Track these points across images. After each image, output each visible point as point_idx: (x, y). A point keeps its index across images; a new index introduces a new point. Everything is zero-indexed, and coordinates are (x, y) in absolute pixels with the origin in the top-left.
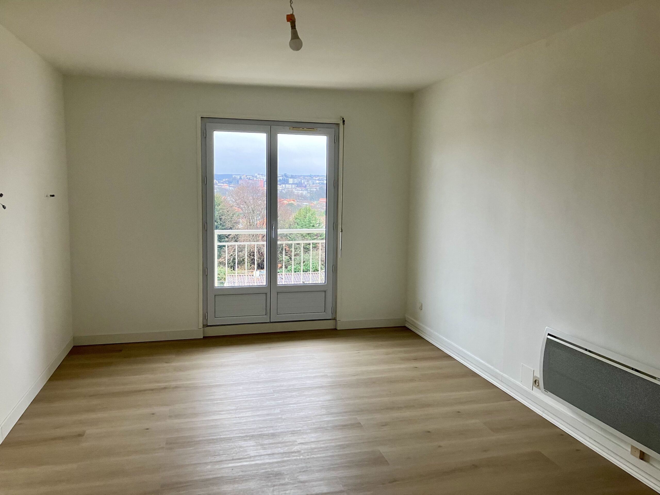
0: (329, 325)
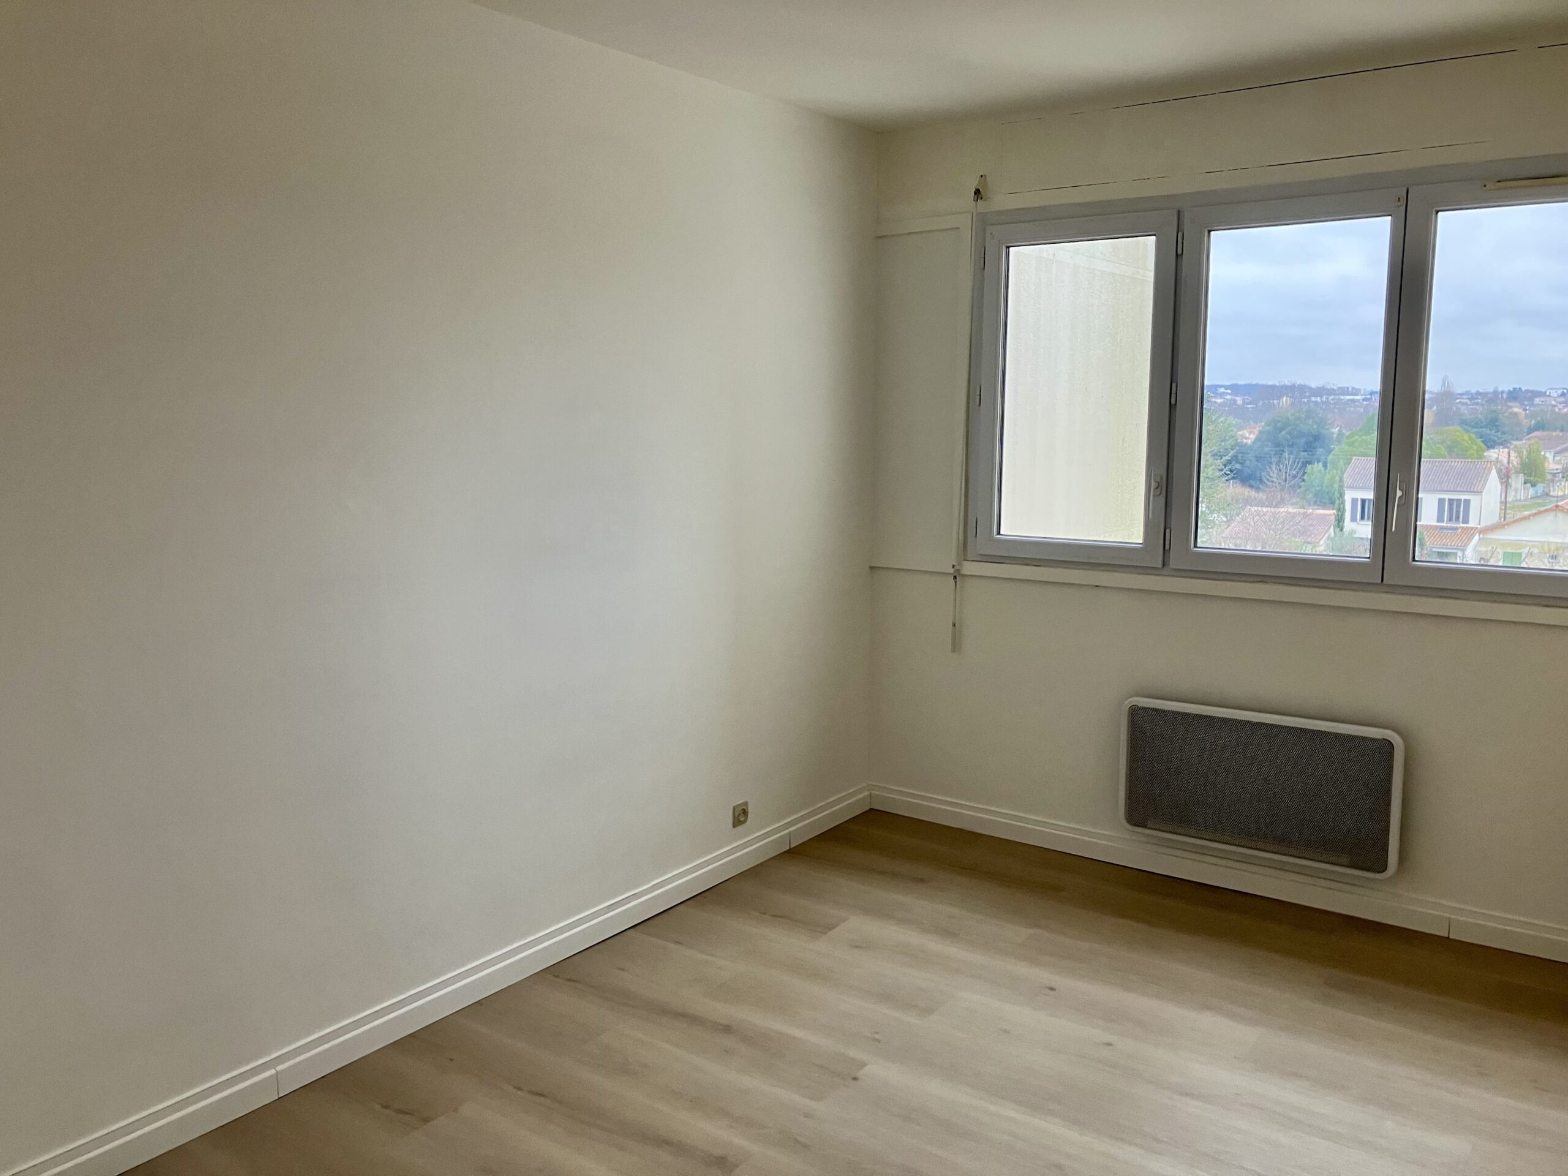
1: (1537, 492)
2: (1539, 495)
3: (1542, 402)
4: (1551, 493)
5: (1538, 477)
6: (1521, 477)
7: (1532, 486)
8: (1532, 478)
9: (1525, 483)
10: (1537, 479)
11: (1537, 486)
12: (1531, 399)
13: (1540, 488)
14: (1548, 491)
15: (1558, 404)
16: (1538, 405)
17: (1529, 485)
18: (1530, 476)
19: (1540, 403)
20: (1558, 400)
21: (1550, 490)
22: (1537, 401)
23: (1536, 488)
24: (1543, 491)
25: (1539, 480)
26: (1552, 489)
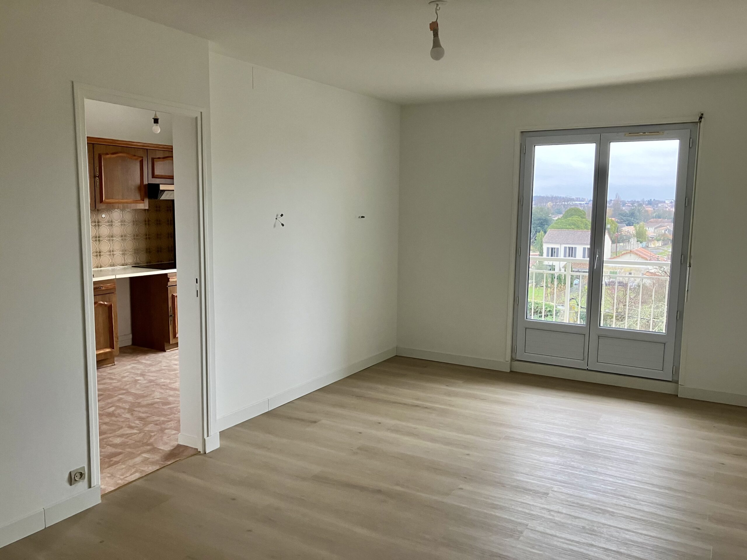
0: (667, 389)
1: (643, 246)
2: (644, 247)
3: (662, 205)
4: (649, 246)
5: (643, 239)
6: (636, 239)
7: (641, 243)
8: (640, 239)
9: (637, 241)
10: (642, 240)
11: (643, 243)
12: (657, 204)
13: (644, 244)
14: (648, 245)
15: (668, 207)
16: (660, 207)
17: (639, 242)
18: (640, 238)
19: (661, 206)
20: (668, 205)
21: (649, 245)
22: (660, 205)
23: (642, 244)
24: (646, 245)
25: (644, 240)
26: (649, 244)
